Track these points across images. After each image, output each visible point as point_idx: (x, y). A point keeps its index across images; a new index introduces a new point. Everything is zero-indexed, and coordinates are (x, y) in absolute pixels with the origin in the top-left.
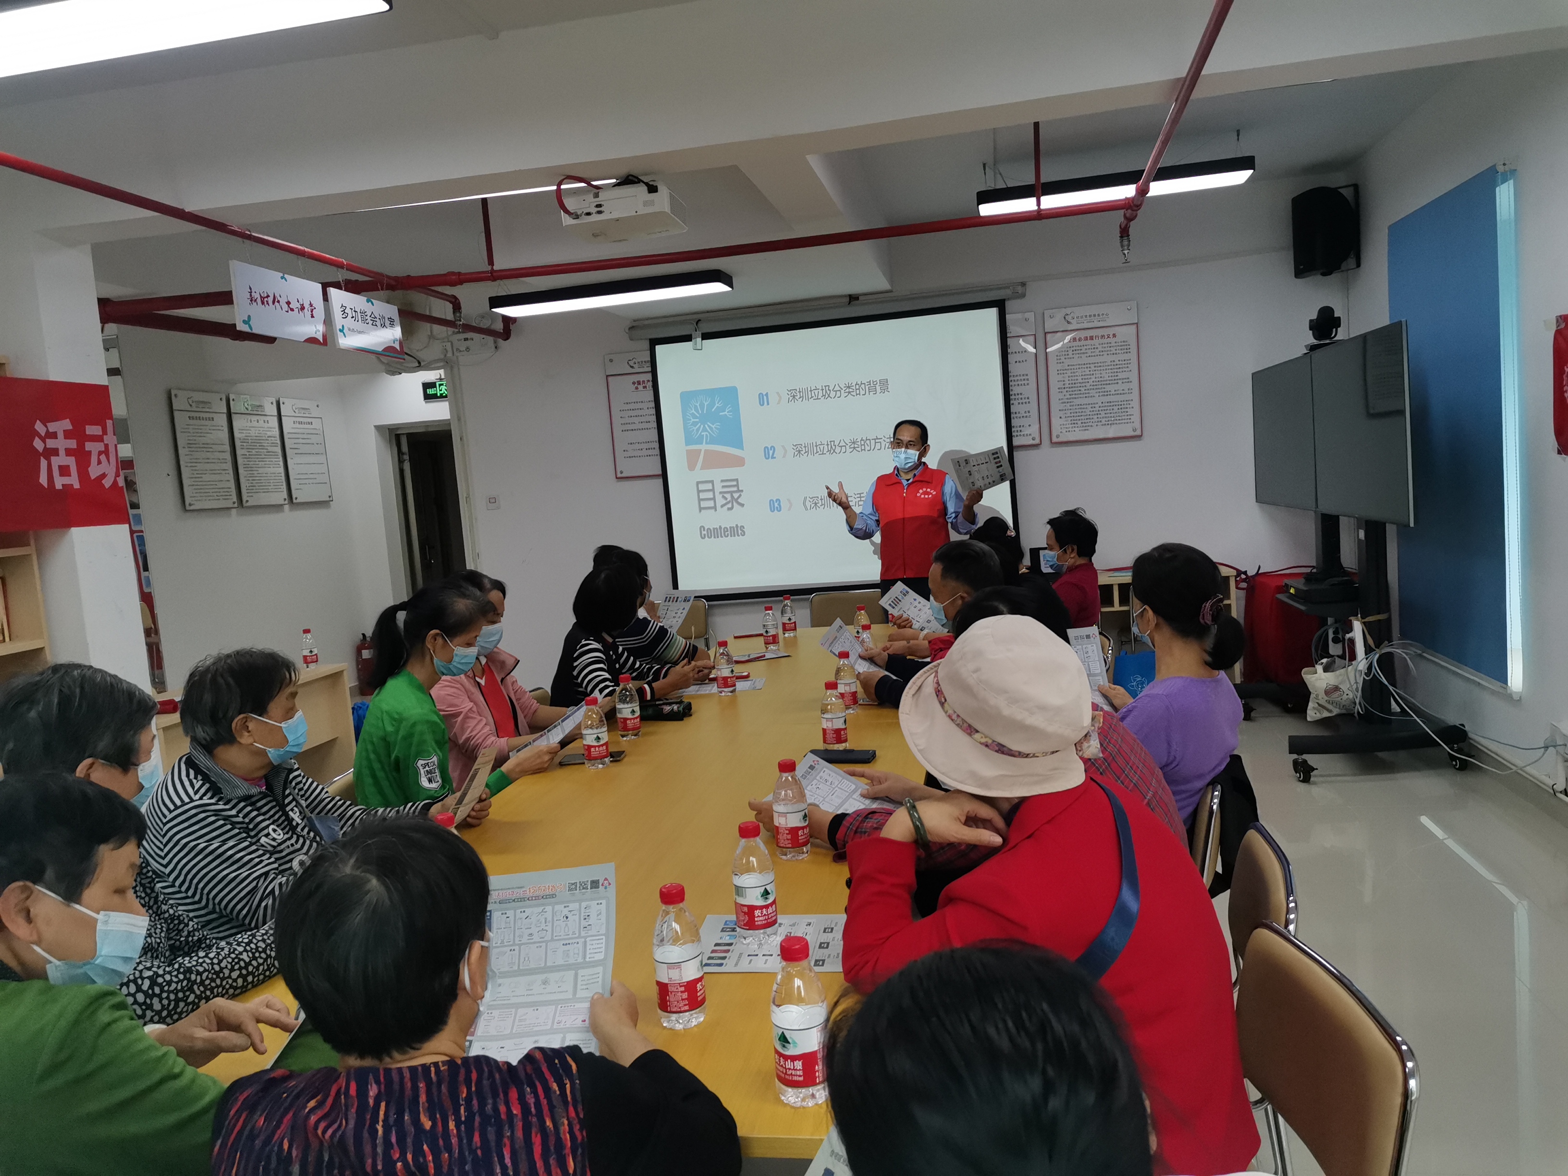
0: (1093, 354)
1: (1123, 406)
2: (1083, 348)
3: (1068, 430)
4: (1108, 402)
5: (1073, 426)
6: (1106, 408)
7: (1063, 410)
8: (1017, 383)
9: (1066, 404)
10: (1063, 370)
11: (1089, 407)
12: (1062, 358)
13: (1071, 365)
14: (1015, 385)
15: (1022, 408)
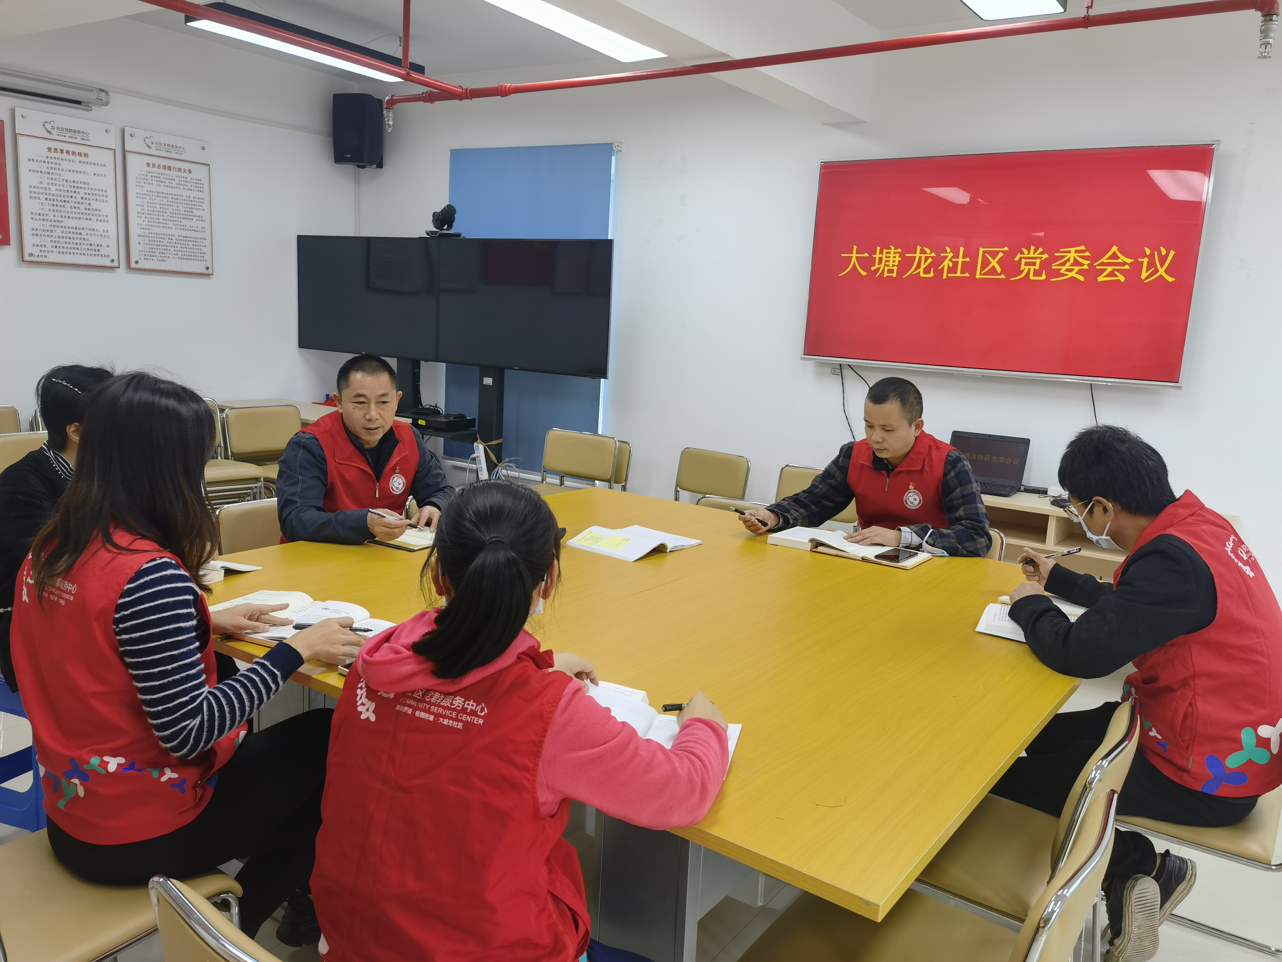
0: (171, 185)
1: (197, 243)
2: (162, 177)
3: (146, 257)
4: (184, 237)
5: (152, 254)
6: (182, 242)
7: (141, 236)
8: (95, 197)
9: (145, 231)
10: (142, 194)
11: (167, 237)
12: (142, 181)
13: (150, 191)
14: (93, 200)
15: (100, 226)
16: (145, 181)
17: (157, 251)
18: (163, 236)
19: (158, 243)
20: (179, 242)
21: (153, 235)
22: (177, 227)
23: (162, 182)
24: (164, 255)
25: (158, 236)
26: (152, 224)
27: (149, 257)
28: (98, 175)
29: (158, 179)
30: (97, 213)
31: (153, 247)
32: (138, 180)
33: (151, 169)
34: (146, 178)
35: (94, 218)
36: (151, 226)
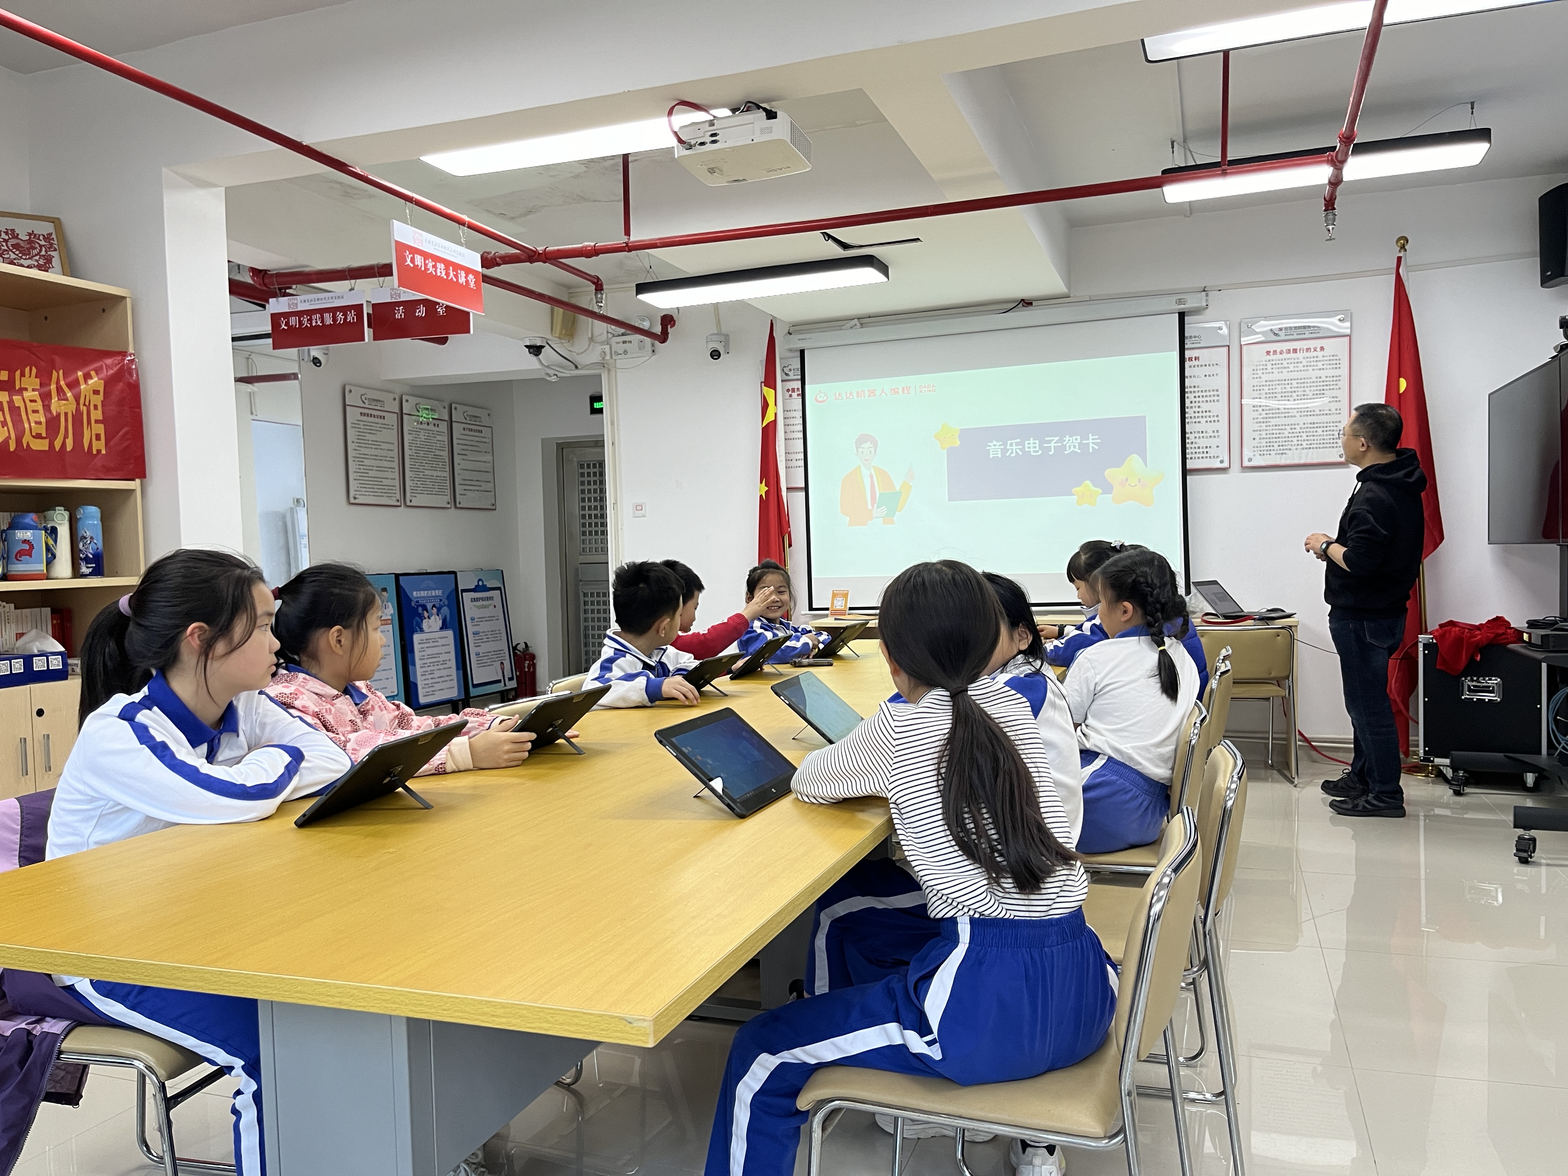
0: (1296, 369)
1: (1328, 429)
2: (1285, 362)
3: (1262, 453)
4: (1311, 423)
5: (1269, 448)
6: (1308, 430)
7: (1257, 431)
8: (1205, 399)
9: (1261, 424)
10: (1260, 386)
11: (1288, 428)
12: (1260, 372)
13: (1270, 381)
14: (1203, 402)
15: (1210, 427)
16: (1264, 371)
17: (1276, 445)
18: (1283, 427)
19: (1277, 436)
20: (1305, 430)
21: (1271, 428)
22: (1303, 414)
23: (1285, 368)
24: (1285, 447)
25: (1277, 428)
26: (1271, 415)
27: (1265, 452)
28: (1210, 376)
29: (1280, 366)
30: (1208, 414)
31: (1271, 440)
32: (1255, 372)
33: (1272, 357)
34: (1264, 367)
35: (1203, 420)
36: (1269, 418)
